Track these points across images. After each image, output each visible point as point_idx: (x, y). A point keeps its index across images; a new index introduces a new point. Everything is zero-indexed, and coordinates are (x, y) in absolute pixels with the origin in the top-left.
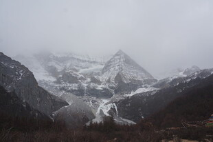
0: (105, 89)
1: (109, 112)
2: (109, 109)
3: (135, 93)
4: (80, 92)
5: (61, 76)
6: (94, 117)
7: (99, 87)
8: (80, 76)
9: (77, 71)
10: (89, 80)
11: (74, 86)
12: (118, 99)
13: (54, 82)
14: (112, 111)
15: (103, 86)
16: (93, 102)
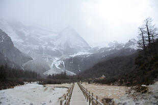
0: (57, 51)
1: (59, 66)
2: (59, 64)
3: (76, 55)
4: (40, 51)
5: (27, 39)
6: (50, 69)
7: (53, 49)
8: (41, 40)
9: (39, 37)
10: (47, 43)
11: (36, 47)
12: (65, 58)
13: (22, 43)
14: (61, 66)
15: (56, 48)
16: (49, 59)
